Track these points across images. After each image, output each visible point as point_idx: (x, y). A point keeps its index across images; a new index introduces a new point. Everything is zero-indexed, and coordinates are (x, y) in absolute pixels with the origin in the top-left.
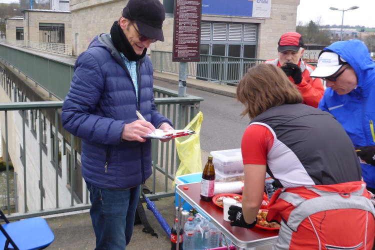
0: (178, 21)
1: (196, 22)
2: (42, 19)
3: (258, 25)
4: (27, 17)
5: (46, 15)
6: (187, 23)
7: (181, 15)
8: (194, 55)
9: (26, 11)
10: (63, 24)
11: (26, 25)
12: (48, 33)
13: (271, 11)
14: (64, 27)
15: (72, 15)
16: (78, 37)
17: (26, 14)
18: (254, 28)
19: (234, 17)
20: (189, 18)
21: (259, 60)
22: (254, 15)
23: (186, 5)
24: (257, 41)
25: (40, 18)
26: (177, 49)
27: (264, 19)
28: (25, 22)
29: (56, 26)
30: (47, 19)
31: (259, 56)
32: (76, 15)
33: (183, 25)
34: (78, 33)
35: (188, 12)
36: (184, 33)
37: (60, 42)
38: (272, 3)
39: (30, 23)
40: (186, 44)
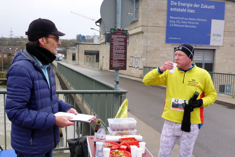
0: (113, 47)
1: (124, 47)
2: (86, 48)
3: (214, 50)
4: (77, 47)
5: (89, 46)
6: (118, 48)
7: (114, 44)
8: (123, 66)
9: (77, 44)
10: (99, 51)
11: (77, 52)
12: (89, 56)
13: (223, 41)
14: (99, 53)
15: (101, 46)
16: (104, 59)
17: (77, 45)
18: (211, 52)
19: (198, 45)
20: (120, 45)
21: (214, 73)
22: (211, 44)
23: (117, 38)
24: (213, 60)
25: (85, 48)
26: (112, 62)
27: (218, 47)
28: (77, 50)
29: (94, 52)
30: (89, 48)
31: (215, 70)
32: (103, 46)
33: (116, 49)
34: (104, 56)
35: (119, 42)
36: (116, 54)
37: (97, 62)
38: (224, 36)
39: (80, 50)
40: (118, 60)
